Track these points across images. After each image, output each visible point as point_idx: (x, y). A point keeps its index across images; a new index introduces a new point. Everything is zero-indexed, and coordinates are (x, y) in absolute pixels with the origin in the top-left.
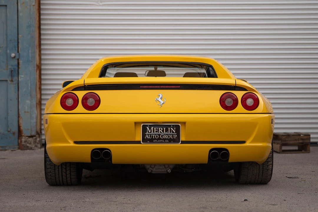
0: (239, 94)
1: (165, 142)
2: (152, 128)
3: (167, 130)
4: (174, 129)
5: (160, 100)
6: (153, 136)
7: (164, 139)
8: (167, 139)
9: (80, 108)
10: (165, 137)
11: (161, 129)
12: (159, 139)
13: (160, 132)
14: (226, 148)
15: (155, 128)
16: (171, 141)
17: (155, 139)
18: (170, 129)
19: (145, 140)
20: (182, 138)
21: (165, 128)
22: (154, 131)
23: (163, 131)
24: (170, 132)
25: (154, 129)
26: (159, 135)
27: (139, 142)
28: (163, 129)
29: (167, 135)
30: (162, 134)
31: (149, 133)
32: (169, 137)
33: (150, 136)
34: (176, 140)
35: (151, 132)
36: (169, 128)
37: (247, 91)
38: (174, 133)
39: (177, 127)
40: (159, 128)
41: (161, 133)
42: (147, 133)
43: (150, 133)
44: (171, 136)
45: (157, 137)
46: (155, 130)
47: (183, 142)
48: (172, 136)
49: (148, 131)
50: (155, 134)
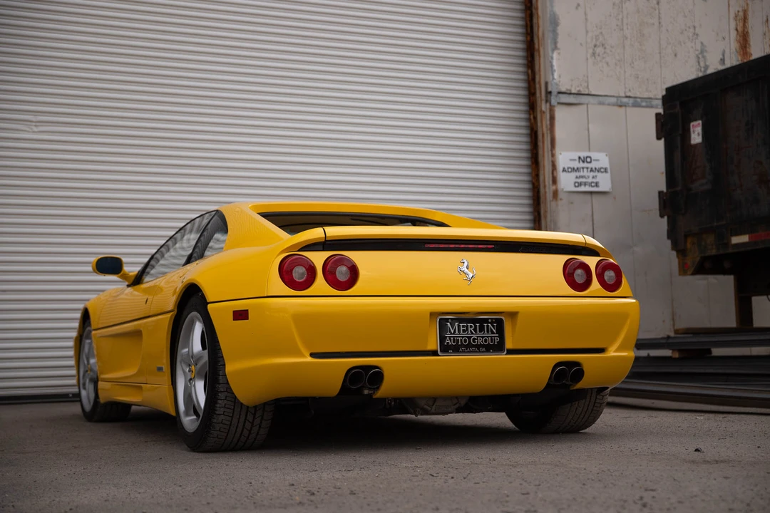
1: (480, 352)
2: (456, 324)
3: (482, 329)
4: (493, 326)
5: (466, 271)
6: (458, 340)
7: (478, 346)
8: (483, 346)
9: (320, 284)
10: (480, 341)
11: (471, 326)
12: (469, 345)
13: (471, 331)
14: (579, 362)
15: (461, 325)
16: (489, 349)
17: (462, 345)
18: (488, 326)
19: (445, 349)
20: (509, 344)
21: (478, 325)
22: (459, 331)
23: (475, 330)
24: (488, 332)
25: (459, 326)
26: (469, 338)
27: (434, 353)
28: (476, 326)
29: (483, 337)
30: (474, 336)
31: (451, 334)
32: (486, 341)
33: (454, 339)
34: (499, 347)
35: (455, 332)
36: (486, 325)
38: (493, 332)
39: (498, 322)
41: (472, 333)
42: (448, 334)
43: (454, 334)
44: (489, 340)
45: (465, 340)
46: (462, 329)
47: (510, 352)
48: (491, 339)
49: (450, 331)
50: (463, 337)
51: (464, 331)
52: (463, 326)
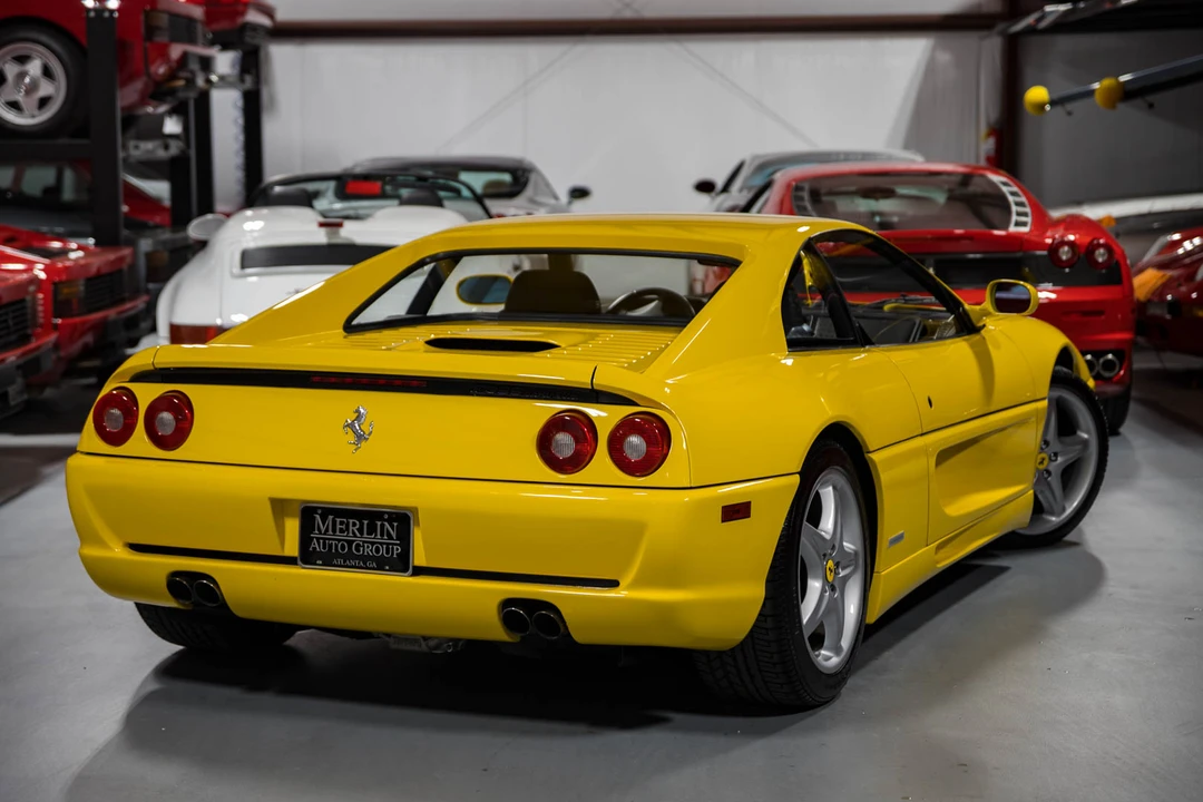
1: (367, 568)
2: (331, 517)
3: (372, 530)
4: (392, 527)
6: (330, 546)
7: (364, 559)
8: (372, 558)
9: (140, 440)
10: (368, 550)
11: (354, 525)
12: (350, 556)
13: (354, 533)
14: (552, 601)
15: (338, 520)
16: (381, 564)
17: (338, 555)
18: (383, 526)
19: (307, 557)
20: (419, 557)
21: (366, 522)
22: (334, 531)
23: (361, 530)
24: (382, 535)
25: (334, 522)
26: (350, 543)
27: (290, 561)
28: (362, 525)
29: (373, 543)
30: (358, 540)
31: (320, 533)
32: (377, 550)
33: (324, 544)
34: (401, 563)
35: (327, 530)
36: (379, 523)
38: (390, 537)
39: (401, 521)
40: (351, 521)
41: (355, 536)
42: (315, 534)
43: (325, 534)
44: (383, 551)
45: (343, 548)
46: (338, 527)
47: (419, 571)
48: (388, 549)
49: (319, 529)
50: (339, 540)
51: (342, 531)
52: (341, 523)
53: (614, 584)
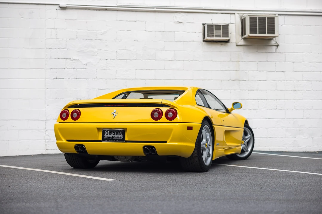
0: (164, 110)
1: (116, 141)
3: (117, 133)
4: (121, 132)
5: (114, 114)
7: (115, 139)
8: (117, 139)
9: (70, 119)
12: (112, 139)
13: (113, 134)
14: (154, 146)
16: (119, 140)
17: (110, 139)
18: (119, 133)
19: (104, 140)
20: (126, 139)
22: (109, 134)
23: (115, 134)
24: (119, 134)
26: (112, 136)
27: (100, 141)
28: (115, 132)
29: (117, 136)
30: (114, 136)
33: (107, 137)
34: (123, 140)
35: (108, 134)
37: (170, 107)
38: (121, 135)
39: (123, 131)
40: (113, 132)
42: (105, 135)
46: (110, 133)
47: (127, 141)
48: (120, 137)
49: (106, 134)
50: (110, 136)
51: (111, 134)
52: (111, 133)
53: (166, 142)
